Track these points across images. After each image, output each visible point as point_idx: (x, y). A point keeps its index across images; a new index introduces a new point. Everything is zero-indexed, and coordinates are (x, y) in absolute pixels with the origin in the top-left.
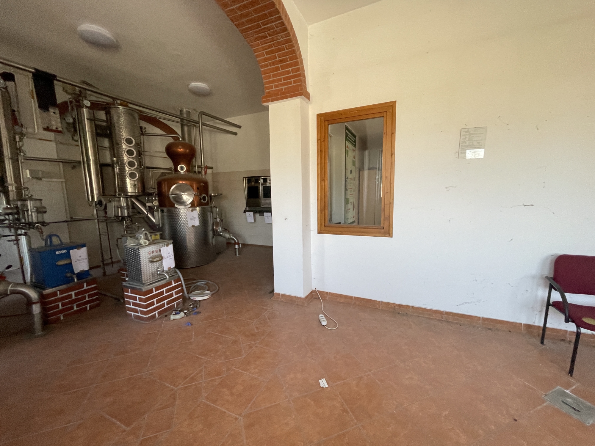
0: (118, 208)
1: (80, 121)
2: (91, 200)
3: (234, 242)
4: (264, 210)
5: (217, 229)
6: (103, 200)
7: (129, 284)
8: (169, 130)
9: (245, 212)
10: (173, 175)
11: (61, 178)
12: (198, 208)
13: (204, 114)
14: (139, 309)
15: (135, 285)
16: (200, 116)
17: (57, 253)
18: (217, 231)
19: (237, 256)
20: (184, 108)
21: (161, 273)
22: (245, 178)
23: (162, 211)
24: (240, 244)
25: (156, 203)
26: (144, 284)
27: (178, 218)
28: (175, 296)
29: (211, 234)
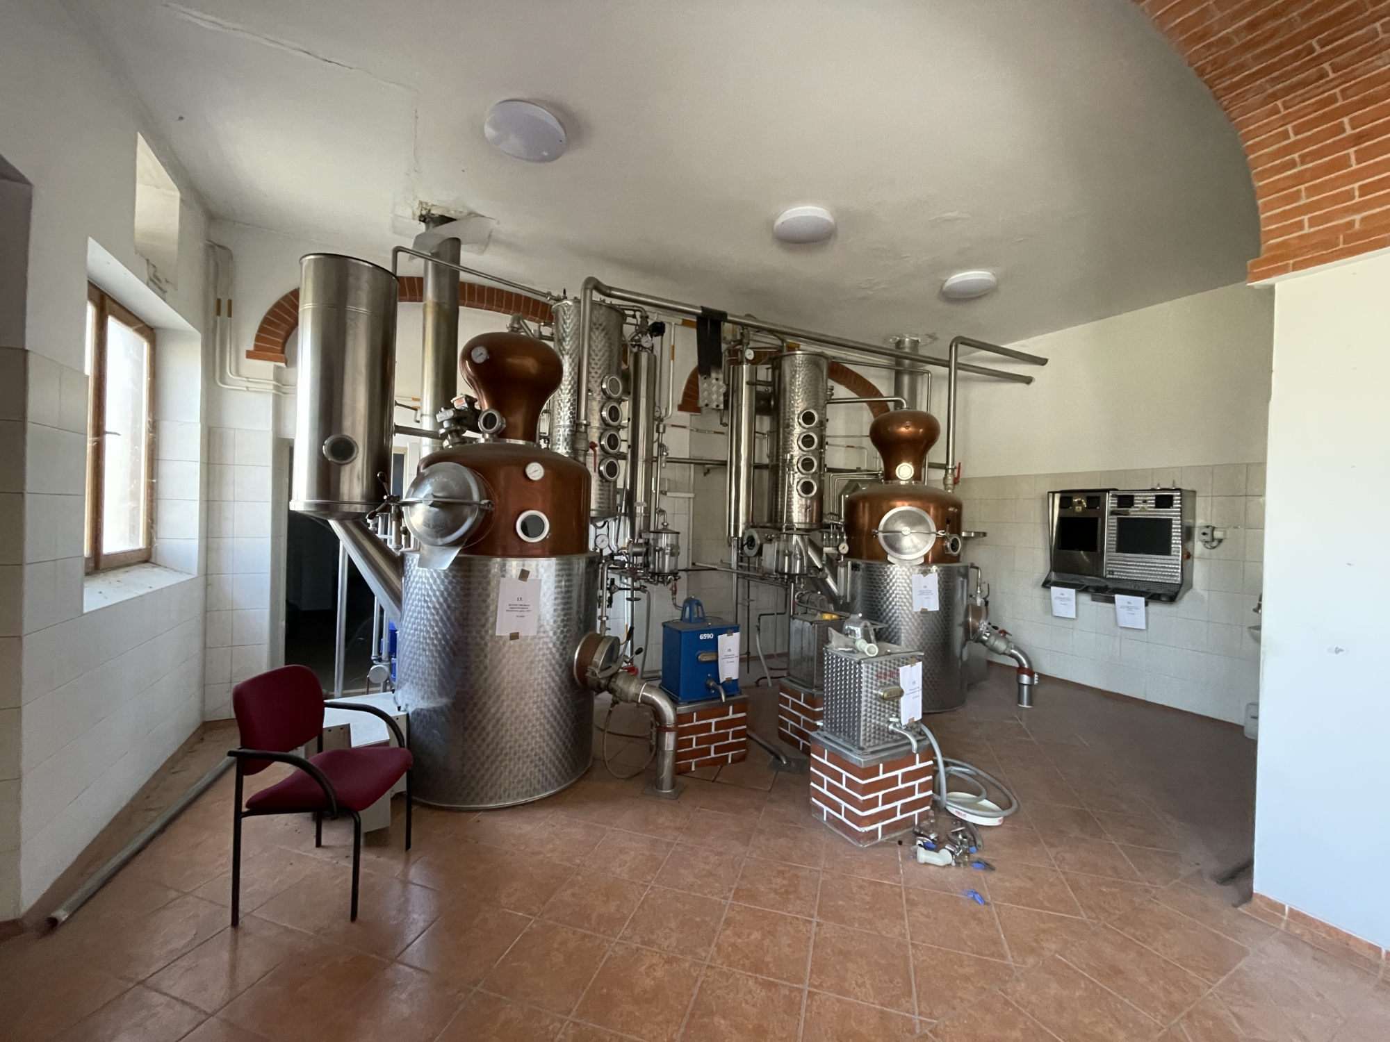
0: (785, 555)
1: (735, 389)
2: (732, 535)
3: (1016, 664)
4: (1111, 585)
5: (977, 624)
6: (756, 536)
7: (826, 738)
8: (863, 388)
9: (1047, 584)
10: (883, 486)
11: (689, 492)
12: (934, 568)
13: (962, 343)
14: (844, 804)
15: (839, 743)
16: (953, 348)
17: (701, 637)
18: (975, 630)
19: (1025, 706)
20: (907, 336)
21: (897, 730)
22: (1054, 493)
23: (855, 567)
24: (1036, 676)
25: (844, 548)
26: (862, 749)
27: (885, 587)
28: (918, 796)
29: (959, 633)
